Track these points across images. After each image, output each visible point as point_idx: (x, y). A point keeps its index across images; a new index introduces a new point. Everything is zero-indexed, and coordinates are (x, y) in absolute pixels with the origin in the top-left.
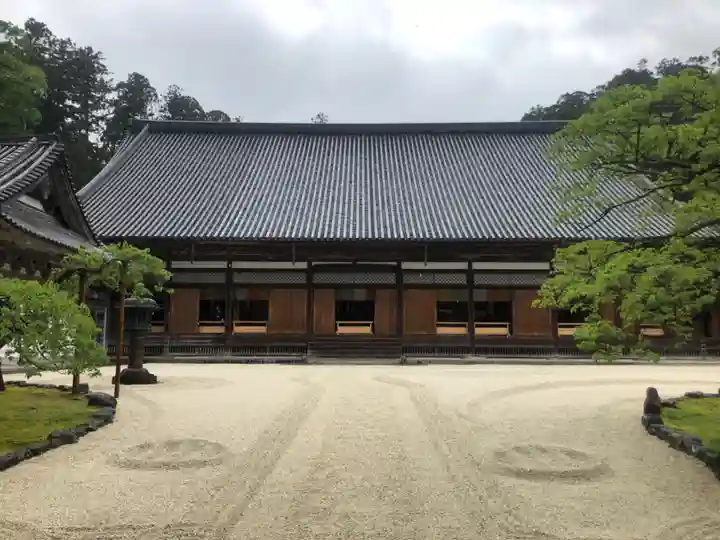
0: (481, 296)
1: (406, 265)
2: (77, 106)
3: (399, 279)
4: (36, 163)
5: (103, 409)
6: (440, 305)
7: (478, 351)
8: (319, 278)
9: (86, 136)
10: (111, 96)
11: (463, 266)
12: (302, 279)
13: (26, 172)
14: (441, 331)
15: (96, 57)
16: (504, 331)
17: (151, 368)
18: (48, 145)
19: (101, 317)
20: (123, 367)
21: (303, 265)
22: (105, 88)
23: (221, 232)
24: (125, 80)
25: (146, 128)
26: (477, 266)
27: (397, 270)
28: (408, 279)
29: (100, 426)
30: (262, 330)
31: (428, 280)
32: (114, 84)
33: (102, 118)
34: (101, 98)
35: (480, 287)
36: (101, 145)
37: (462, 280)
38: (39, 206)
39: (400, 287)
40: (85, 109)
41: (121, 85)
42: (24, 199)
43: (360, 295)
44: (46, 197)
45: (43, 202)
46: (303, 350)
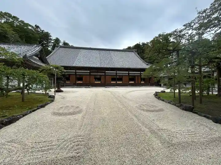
0: (118, 77)
1: (106, 72)
2: (46, 43)
3: (105, 74)
4: (36, 50)
5: (52, 98)
6: (112, 78)
7: (117, 85)
8: (91, 74)
9: (48, 48)
10: (52, 41)
11: (115, 72)
12: (89, 74)
13: (34, 51)
14: (112, 82)
15: (49, 34)
16: (121, 82)
17: (62, 89)
18: (39, 47)
19: (52, 80)
20: (56, 89)
21: (89, 71)
22: (51, 39)
23: (74, 65)
24: (55, 39)
25: (59, 47)
26: (117, 72)
27: (105, 73)
28: (106, 74)
29: (51, 102)
30: (82, 82)
31: (110, 74)
33: (51, 45)
34: (51, 42)
35: (118, 75)
36: (51, 50)
37: (115, 74)
38: (38, 59)
39: (105, 75)
40: (48, 43)
41: (54, 39)
42: (34, 57)
43: (98, 77)
44: (39, 57)
45: (39, 58)
46: (89, 86)
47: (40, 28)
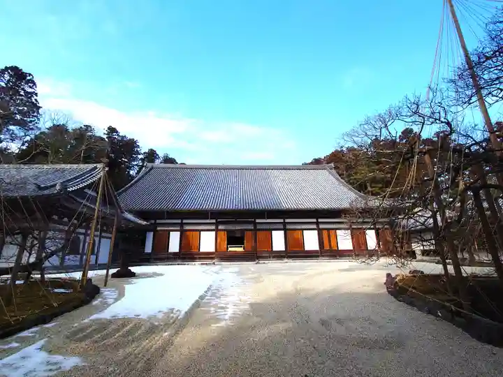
1: (258, 221)
2: (126, 160)
3: (255, 227)
4: (93, 175)
7: (288, 257)
8: (220, 227)
9: (129, 172)
10: (141, 157)
11: (282, 221)
12: (213, 227)
15: (135, 142)
21: (214, 221)
22: (138, 153)
23: (178, 207)
24: (147, 151)
27: (254, 223)
28: (258, 227)
31: (267, 227)
32: (142, 152)
33: (136, 165)
34: (136, 157)
38: (95, 194)
39: (255, 230)
40: (130, 161)
41: (145, 153)
42: (87, 191)
43: (238, 234)
47: (117, 132)
